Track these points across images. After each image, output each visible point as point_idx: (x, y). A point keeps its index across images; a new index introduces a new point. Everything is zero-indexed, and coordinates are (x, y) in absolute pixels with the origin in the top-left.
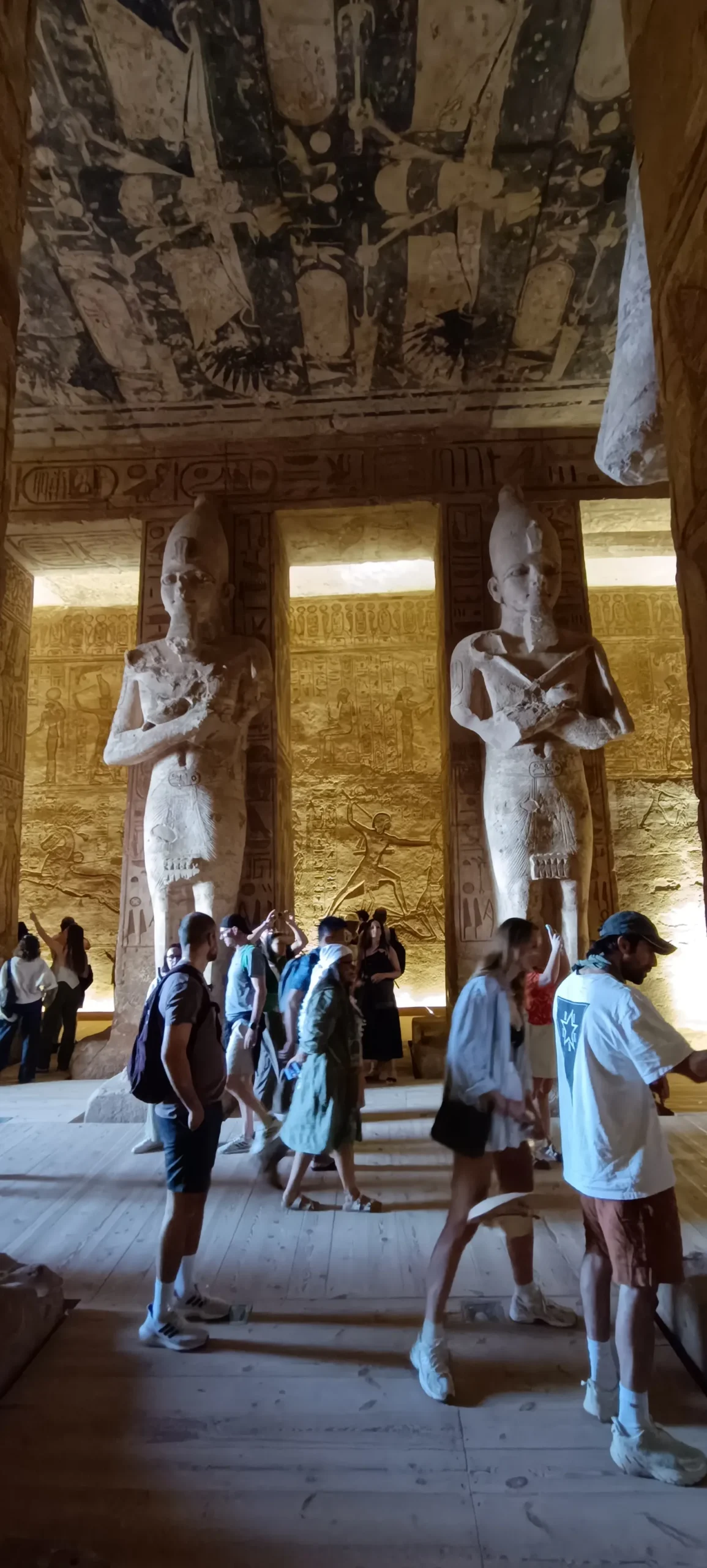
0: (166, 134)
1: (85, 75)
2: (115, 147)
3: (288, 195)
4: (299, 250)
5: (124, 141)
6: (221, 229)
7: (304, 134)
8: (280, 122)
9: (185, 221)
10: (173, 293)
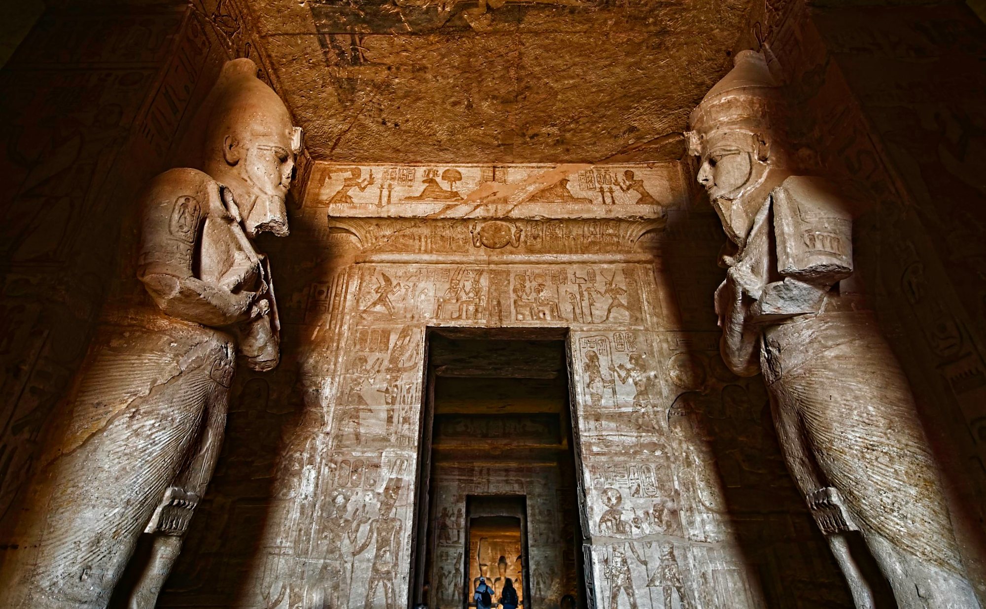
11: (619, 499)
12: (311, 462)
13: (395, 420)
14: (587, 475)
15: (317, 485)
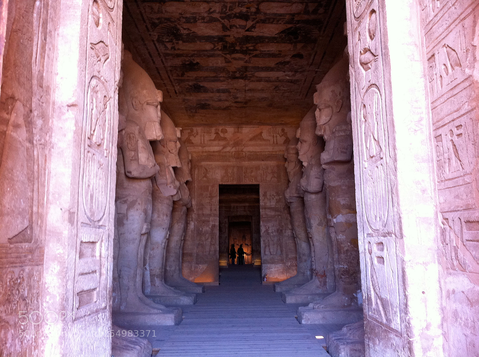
0: (256, 30)
1: (273, 21)
2: (255, 22)
3: (238, 44)
4: (220, 43)
5: (256, 23)
6: (228, 33)
7: (254, 46)
8: (257, 44)
9: (231, 28)
10: (204, 22)
11: (269, 228)
12: (192, 220)
13: (212, 210)
14: (261, 223)
15: (194, 226)
